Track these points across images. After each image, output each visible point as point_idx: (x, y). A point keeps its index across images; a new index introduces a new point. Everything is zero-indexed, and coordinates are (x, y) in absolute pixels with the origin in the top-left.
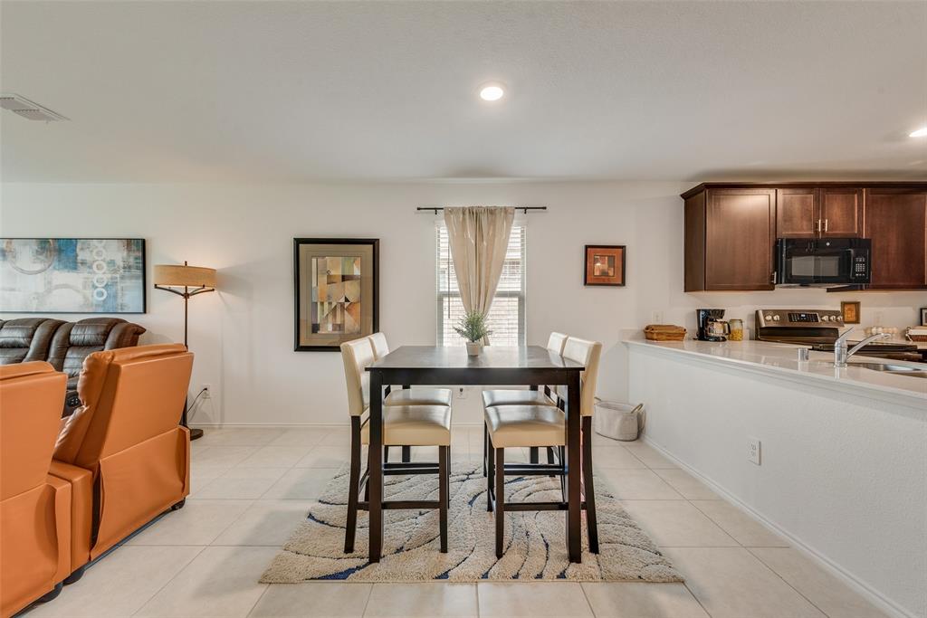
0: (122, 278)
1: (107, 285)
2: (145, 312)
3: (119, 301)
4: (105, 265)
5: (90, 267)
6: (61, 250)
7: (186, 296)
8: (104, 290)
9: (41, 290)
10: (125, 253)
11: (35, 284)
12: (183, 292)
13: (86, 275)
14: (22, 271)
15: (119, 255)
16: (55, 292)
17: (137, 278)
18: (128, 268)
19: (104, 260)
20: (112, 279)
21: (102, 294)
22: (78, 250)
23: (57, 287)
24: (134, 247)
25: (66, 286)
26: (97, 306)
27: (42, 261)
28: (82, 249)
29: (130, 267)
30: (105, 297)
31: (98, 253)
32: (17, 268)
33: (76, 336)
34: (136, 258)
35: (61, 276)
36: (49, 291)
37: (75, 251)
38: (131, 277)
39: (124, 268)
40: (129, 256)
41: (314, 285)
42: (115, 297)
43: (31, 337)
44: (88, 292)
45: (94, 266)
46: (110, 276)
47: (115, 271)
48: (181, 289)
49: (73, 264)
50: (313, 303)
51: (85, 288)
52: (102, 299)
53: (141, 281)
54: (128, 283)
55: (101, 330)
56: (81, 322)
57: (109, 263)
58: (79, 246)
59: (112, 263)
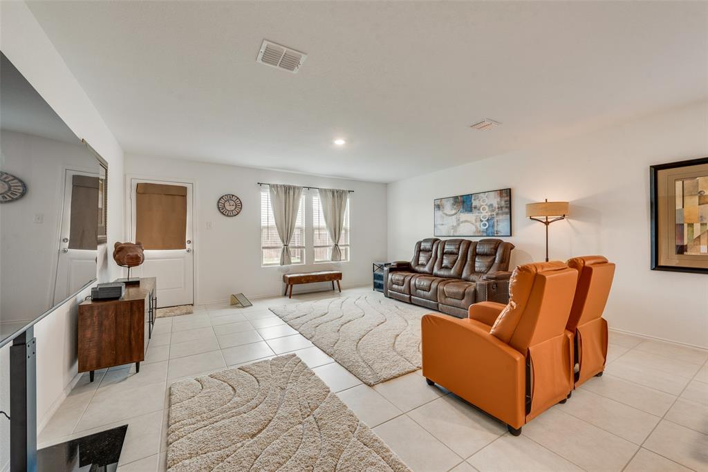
0: (497, 214)
1: (488, 219)
2: (511, 235)
3: (495, 229)
4: (487, 208)
5: (479, 210)
6: (464, 203)
7: (547, 223)
8: (486, 222)
9: (455, 224)
10: (499, 199)
11: (452, 221)
12: (545, 221)
13: (477, 214)
14: (446, 215)
15: (495, 200)
16: (461, 225)
17: (506, 213)
18: (500, 208)
19: (486, 205)
20: (491, 215)
21: (486, 225)
22: (473, 201)
23: (462, 222)
24: (504, 195)
25: (466, 221)
26: (483, 232)
27: (455, 209)
28: (475, 200)
29: (502, 207)
30: (487, 227)
31: (484, 201)
32: (444, 213)
33: (480, 249)
34: (506, 201)
35: (465, 216)
36: (458, 225)
37: (471, 201)
38: (503, 214)
39: (498, 208)
40: (501, 200)
41: (679, 206)
42: (493, 226)
43: (459, 249)
44: (478, 224)
45: (481, 209)
46: (490, 214)
47: (493, 211)
48: (543, 218)
49: (470, 209)
50: (676, 225)
51: (476, 222)
52: (485, 228)
53: (509, 216)
54: (501, 217)
55: (493, 246)
56: (481, 241)
57: (489, 206)
58: (473, 198)
59: (491, 205)
